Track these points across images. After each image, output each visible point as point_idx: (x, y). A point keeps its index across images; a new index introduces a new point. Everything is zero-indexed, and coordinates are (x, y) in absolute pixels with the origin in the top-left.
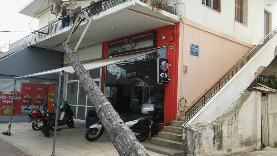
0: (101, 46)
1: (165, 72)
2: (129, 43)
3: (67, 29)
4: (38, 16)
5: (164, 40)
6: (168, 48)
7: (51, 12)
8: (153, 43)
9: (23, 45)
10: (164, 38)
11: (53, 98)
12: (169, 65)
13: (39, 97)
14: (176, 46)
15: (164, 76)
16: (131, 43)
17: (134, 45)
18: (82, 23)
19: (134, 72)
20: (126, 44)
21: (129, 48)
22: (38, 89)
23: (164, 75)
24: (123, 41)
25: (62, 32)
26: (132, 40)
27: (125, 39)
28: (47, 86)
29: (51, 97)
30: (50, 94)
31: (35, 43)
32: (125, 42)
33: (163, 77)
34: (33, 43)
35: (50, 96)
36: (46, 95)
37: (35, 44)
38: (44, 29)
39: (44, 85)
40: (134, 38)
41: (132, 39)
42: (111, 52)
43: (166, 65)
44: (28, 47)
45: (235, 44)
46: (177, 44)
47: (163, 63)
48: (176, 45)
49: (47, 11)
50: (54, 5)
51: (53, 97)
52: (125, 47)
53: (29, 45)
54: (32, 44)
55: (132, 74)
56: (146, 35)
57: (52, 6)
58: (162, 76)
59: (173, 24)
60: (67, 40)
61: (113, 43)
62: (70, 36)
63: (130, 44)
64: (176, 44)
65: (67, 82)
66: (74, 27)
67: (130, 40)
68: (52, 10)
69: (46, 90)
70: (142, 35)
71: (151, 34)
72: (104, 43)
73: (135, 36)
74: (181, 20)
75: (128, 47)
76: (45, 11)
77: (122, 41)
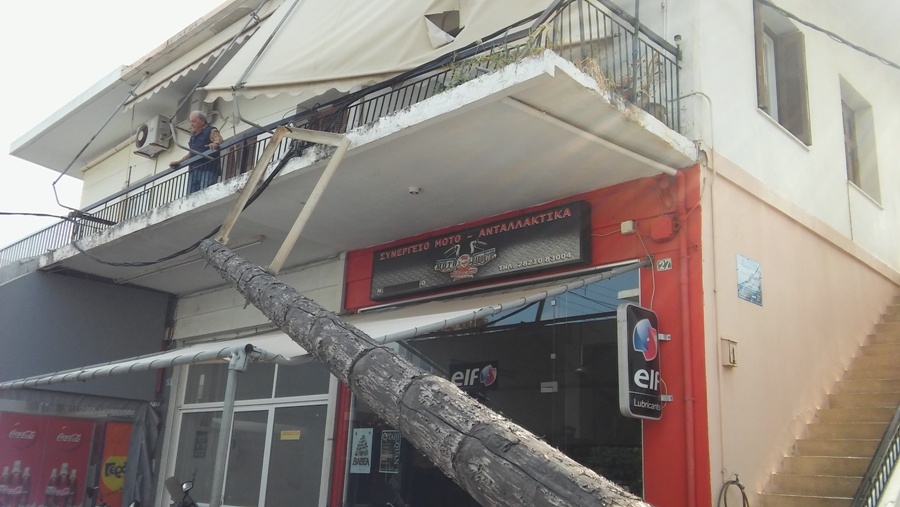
0: (340, 266)
1: (649, 366)
2: (465, 250)
3: (217, 192)
4: (84, 168)
5: (629, 235)
6: (647, 268)
7: (138, 150)
8: (578, 247)
9: (21, 264)
10: (627, 227)
11: (122, 474)
12: (662, 337)
13: (64, 471)
14: (689, 260)
15: (648, 382)
16: (476, 251)
17: (488, 258)
18: (295, 165)
19: (486, 370)
20: (453, 256)
21: (464, 269)
22: (62, 437)
23: (647, 378)
24: (437, 243)
25: (197, 205)
26: (482, 239)
27: (447, 236)
28: (101, 428)
29: (112, 470)
30: (110, 459)
31: (73, 253)
32: (449, 246)
33: (646, 386)
34: (64, 252)
35: (108, 465)
36: (92, 464)
37: (70, 255)
38: (109, 204)
39: (89, 421)
40: (490, 231)
41: (482, 233)
42: (386, 289)
43: (650, 336)
44: (42, 271)
45: (856, 267)
46: (694, 248)
47: (642, 325)
48: (688, 253)
49: (118, 147)
50: (153, 125)
51: (122, 471)
52: (449, 265)
53: (43, 263)
54: (57, 257)
55: (476, 373)
56: (547, 217)
57: (145, 130)
58: (641, 381)
59: (673, 172)
60: (221, 231)
61: (394, 254)
62: (234, 218)
63: (471, 255)
64: (688, 248)
65: (180, 407)
66: (256, 182)
67: (471, 240)
68: (141, 143)
69: (95, 441)
70: (527, 220)
71: (567, 213)
72: (350, 256)
73: (495, 223)
74: (702, 157)
75: (463, 266)
76: (113, 150)
77: (432, 244)
